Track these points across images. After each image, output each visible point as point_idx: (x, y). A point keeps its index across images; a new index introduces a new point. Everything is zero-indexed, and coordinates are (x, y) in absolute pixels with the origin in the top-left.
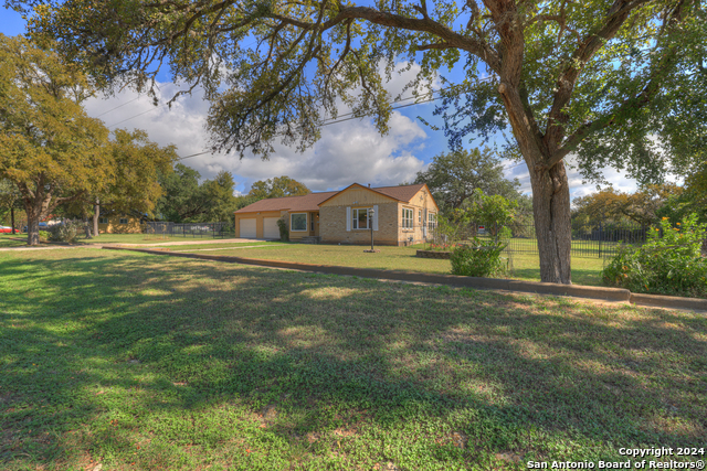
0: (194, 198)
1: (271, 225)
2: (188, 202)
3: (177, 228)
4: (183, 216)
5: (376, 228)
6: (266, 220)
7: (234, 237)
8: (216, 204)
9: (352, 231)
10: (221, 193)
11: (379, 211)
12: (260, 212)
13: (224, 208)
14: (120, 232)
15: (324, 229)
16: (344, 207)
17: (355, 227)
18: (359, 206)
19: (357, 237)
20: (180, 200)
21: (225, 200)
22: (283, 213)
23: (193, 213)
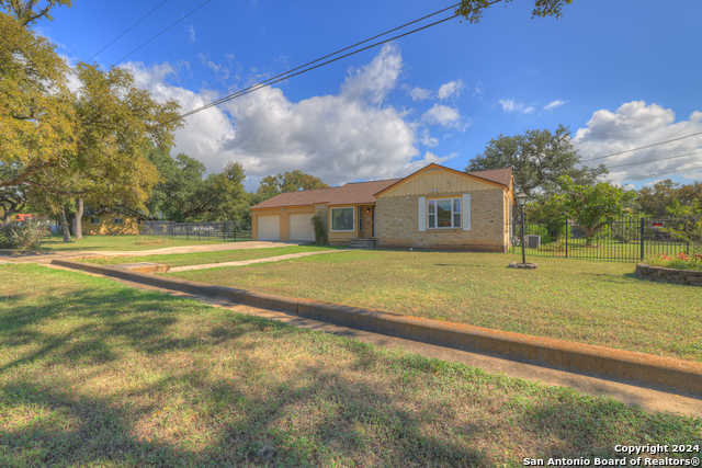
0: (198, 194)
1: (301, 224)
2: (191, 199)
3: (178, 229)
4: (186, 215)
5: (466, 225)
6: (292, 217)
7: (250, 238)
8: (225, 200)
9: (428, 232)
10: (231, 187)
11: (472, 202)
12: (285, 207)
13: (234, 204)
14: (115, 233)
15: (383, 227)
16: (415, 198)
17: (432, 224)
18: (438, 196)
19: (434, 239)
20: (183, 195)
21: (235, 195)
22: (318, 209)
23: (198, 211)
